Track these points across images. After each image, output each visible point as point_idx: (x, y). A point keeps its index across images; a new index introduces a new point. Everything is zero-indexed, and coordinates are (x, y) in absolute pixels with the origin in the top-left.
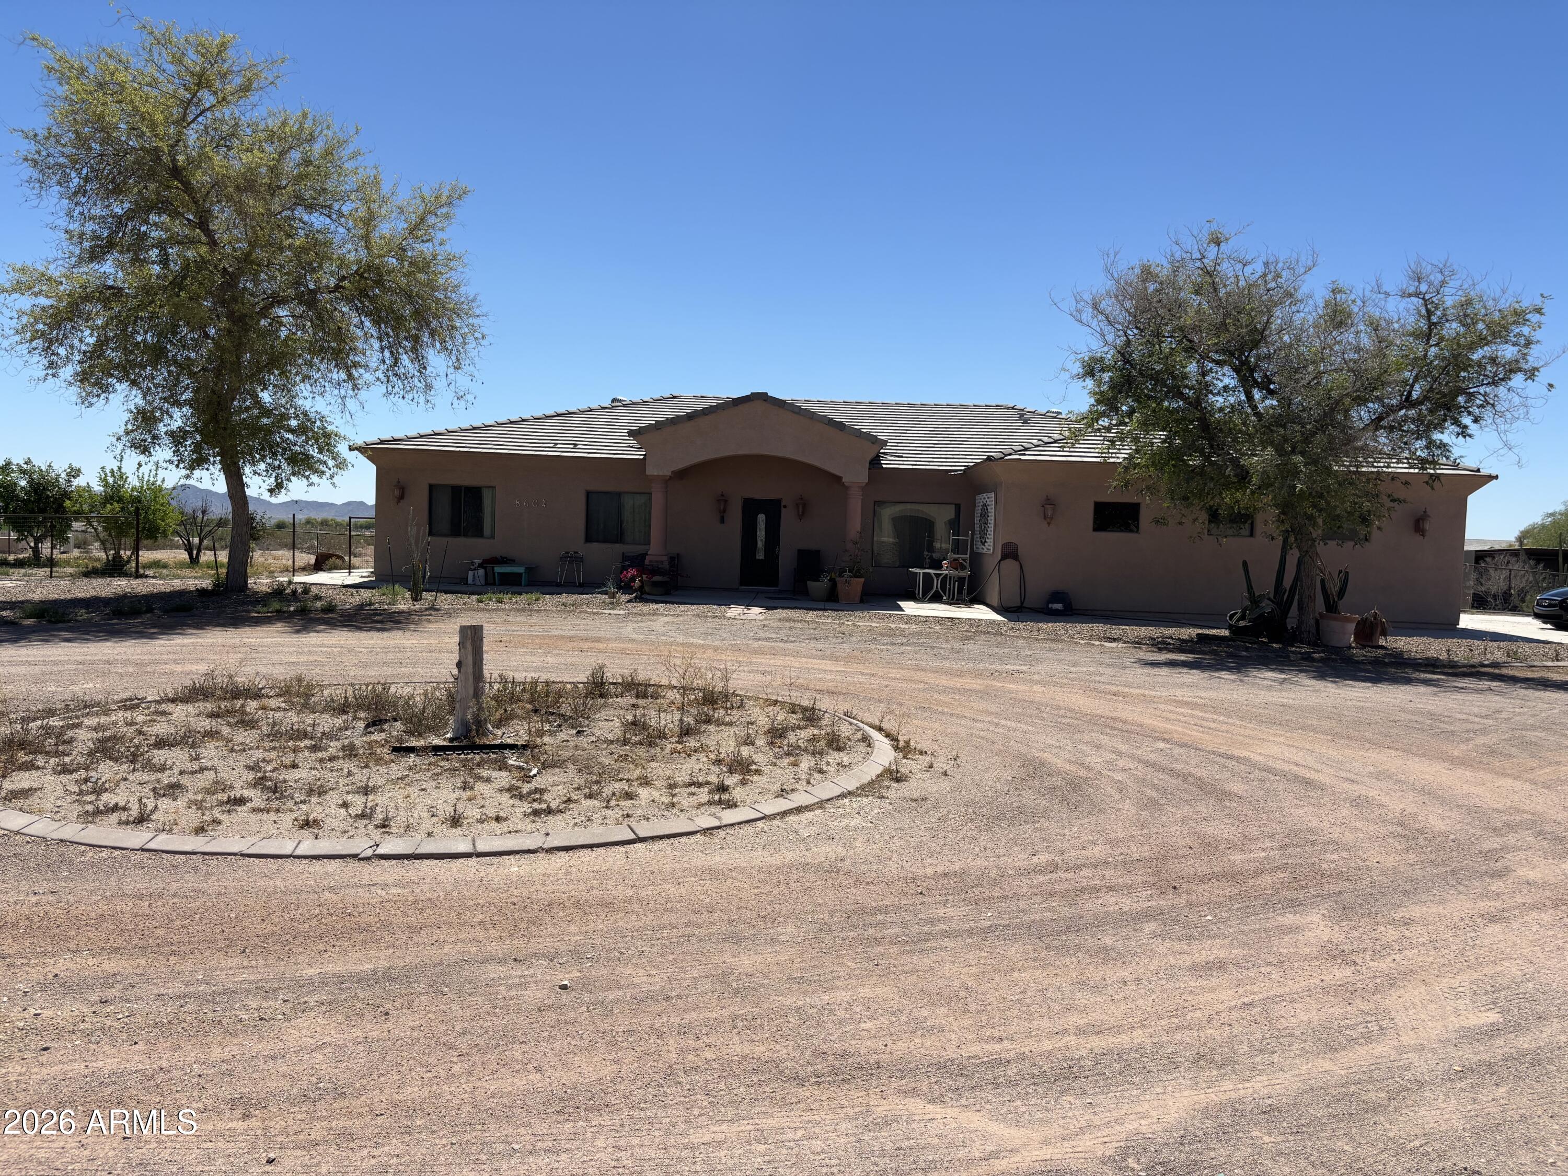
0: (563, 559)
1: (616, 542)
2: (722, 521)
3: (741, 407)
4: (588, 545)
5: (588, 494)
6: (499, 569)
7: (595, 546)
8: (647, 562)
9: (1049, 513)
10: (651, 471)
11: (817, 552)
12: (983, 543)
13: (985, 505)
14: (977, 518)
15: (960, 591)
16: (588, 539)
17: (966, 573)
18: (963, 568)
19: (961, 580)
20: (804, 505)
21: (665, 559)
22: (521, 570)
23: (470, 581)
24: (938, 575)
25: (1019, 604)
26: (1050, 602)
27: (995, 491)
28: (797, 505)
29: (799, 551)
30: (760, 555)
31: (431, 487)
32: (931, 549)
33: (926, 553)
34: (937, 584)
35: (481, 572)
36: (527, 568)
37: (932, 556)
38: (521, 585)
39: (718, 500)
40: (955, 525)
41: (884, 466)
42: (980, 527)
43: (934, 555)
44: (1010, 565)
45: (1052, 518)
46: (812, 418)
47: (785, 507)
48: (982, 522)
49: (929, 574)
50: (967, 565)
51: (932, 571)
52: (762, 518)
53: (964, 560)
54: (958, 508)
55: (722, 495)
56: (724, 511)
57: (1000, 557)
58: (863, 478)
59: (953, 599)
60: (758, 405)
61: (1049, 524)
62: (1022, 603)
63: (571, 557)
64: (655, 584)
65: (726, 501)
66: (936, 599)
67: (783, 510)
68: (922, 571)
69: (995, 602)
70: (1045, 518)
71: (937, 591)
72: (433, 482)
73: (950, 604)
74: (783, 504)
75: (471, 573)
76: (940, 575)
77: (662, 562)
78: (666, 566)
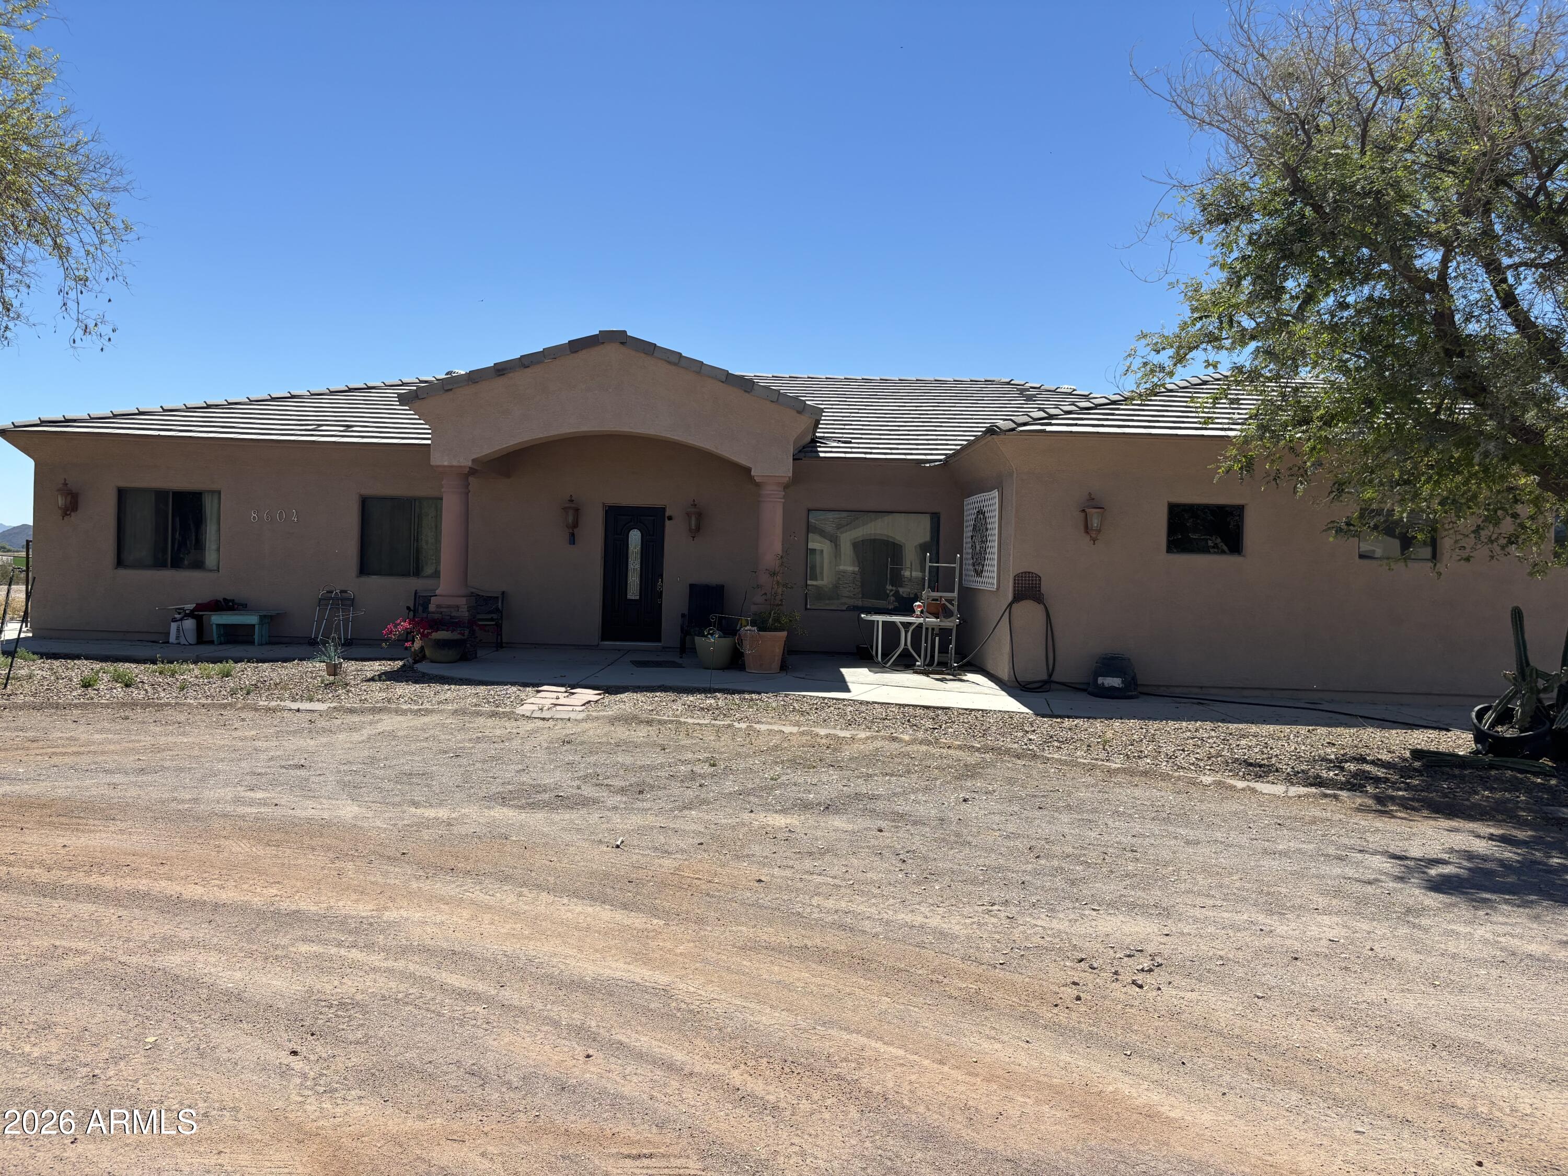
0: (322, 602)
1: (406, 574)
2: (572, 539)
3: (583, 354)
4: (364, 579)
5: (365, 502)
6: (218, 619)
7: (374, 582)
8: (432, 608)
9: (1095, 523)
10: (439, 459)
11: (722, 587)
12: (979, 573)
13: (981, 512)
14: (968, 532)
15: (944, 650)
16: (364, 569)
17: (952, 623)
18: (948, 614)
19: (944, 633)
20: (700, 516)
21: (462, 601)
22: (252, 619)
23: (172, 639)
24: (907, 625)
25: (1044, 677)
26: (1097, 673)
27: (999, 485)
28: (688, 515)
29: (692, 587)
30: (633, 591)
31: (122, 494)
32: (897, 579)
33: (889, 587)
34: (905, 640)
35: (189, 624)
36: (262, 618)
37: (897, 592)
38: (252, 643)
39: (564, 509)
40: (933, 546)
41: (822, 455)
42: (973, 547)
43: (901, 590)
44: (1029, 611)
45: (1099, 531)
46: (698, 373)
47: (670, 518)
48: (977, 540)
49: (894, 623)
50: (954, 609)
51: (897, 619)
52: (635, 537)
53: (950, 601)
54: (936, 519)
55: (571, 501)
56: (575, 525)
57: (1010, 597)
58: (785, 469)
59: (931, 664)
60: (612, 351)
61: (1094, 540)
62: (1050, 675)
63: (336, 599)
64: (442, 644)
65: (577, 510)
66: (905, 663)
67: (667, 523)
68: (880, 618)
69: (1004, 672)
70: (1087, 529)
71: (906, 650)
72: (123, 484)
73: (926, 673)
74: (667, 514)
75: (174, 626)
76: (910, 624)
77: (457, 607)
78: (464, 613)
